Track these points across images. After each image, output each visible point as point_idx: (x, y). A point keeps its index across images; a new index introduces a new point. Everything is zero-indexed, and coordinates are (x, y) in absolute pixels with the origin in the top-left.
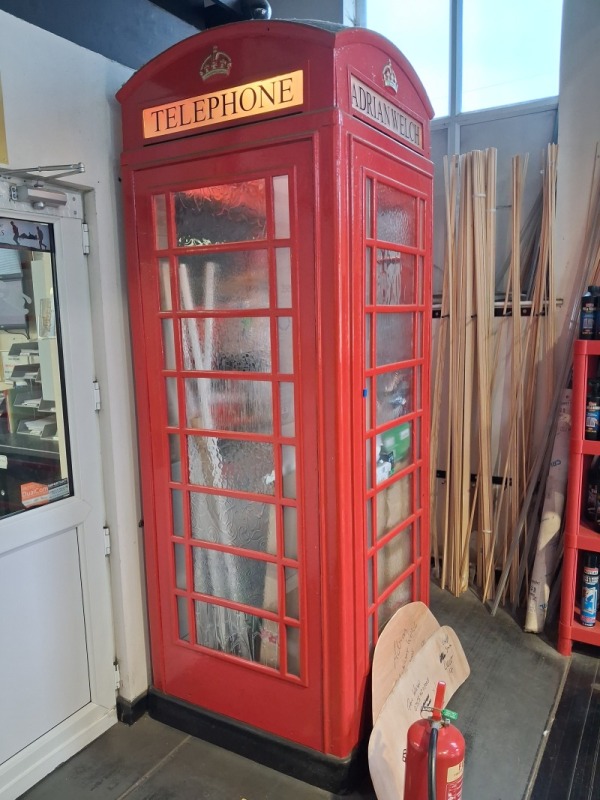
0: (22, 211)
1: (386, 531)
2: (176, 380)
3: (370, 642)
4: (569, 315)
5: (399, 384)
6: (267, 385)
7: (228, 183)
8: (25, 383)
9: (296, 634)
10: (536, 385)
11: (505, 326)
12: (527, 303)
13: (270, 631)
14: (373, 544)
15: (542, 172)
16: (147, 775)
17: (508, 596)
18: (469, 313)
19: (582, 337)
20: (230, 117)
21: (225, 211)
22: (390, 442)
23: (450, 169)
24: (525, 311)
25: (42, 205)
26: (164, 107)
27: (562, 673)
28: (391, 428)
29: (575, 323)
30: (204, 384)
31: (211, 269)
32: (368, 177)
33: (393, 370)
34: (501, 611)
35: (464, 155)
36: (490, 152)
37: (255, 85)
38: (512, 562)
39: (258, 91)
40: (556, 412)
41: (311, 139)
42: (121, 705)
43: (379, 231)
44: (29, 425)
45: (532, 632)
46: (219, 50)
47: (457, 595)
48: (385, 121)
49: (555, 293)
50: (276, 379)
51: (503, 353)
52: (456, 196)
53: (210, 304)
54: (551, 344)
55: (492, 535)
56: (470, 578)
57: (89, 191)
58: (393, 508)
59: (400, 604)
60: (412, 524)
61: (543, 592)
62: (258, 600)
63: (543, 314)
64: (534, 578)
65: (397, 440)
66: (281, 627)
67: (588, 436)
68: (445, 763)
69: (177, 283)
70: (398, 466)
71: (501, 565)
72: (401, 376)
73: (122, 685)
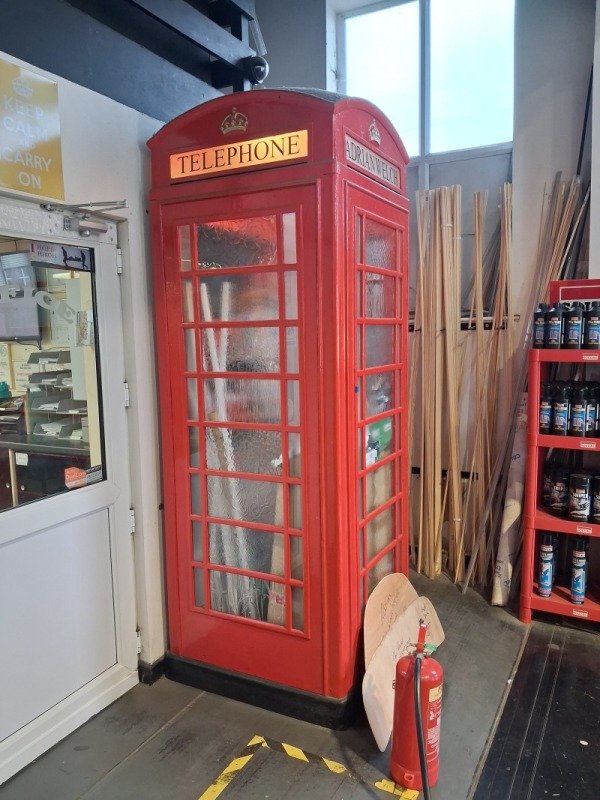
0: (72, 238)
1: (373, 508)
2: (196, 380)
3: (362, 602)
4: (525, 329)
5: (383, 385)
6: (276, 384)
7: (244, 218)
8: (38, 390)
9: (301, 594)
10: (498, 390)
11: (470, 338)
12: (489, 318)
13: (277, 592)
14: (363, 517)
15: (500, 206)
16: (171, 721)
17: (477, 578)
18: (439, 327)
19: (536, 346)
20: (246, 163)
21: (242, 241)
22: (376, 434)
23: (421, 203)
24: (487, 326)
25: (88, 233)
26: (189, 154)
27: (523, 636)
28: (377, 421)
29: (530, 336)
30: (220, 383)
31: (226, 287)
32: (359, 214)
33: (379, 373)
34: (472, 590)
35: (433, 190)
36: (455, 188)
37: (268, 140)
38: (479, 546)
39: (270, 144)
40: (515, 413)
41: (315, 184)
42: (142, 668)
43: (367, 258)
44: (45, 427)
45: (498, 606)
46: (237, 111)
47: (432, 578)
48: (371, 167)
49: (512, 310)
50: (283, 377)
51: (469, 360)
52: (426, 225)
53: (225, 317)
54: (510, 353)
55: (462, 523)
56: (443, 563)
57: (123, 221)
58: (378, 490)
59: (384, 574)
60: (394, 504)
61: (507, 570)
62: (267, 567)
63: (503, 328)
64: (498, 559)
65: (382, 432)
66: (287, 588)
67: (542, 431)
68: (427, 686)
69: (198, 300)
70: (382, 454)
71: (471, 552)
72: (385, 378)
73: (142, 650)
